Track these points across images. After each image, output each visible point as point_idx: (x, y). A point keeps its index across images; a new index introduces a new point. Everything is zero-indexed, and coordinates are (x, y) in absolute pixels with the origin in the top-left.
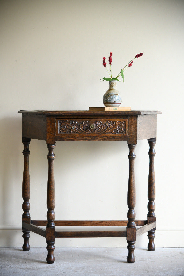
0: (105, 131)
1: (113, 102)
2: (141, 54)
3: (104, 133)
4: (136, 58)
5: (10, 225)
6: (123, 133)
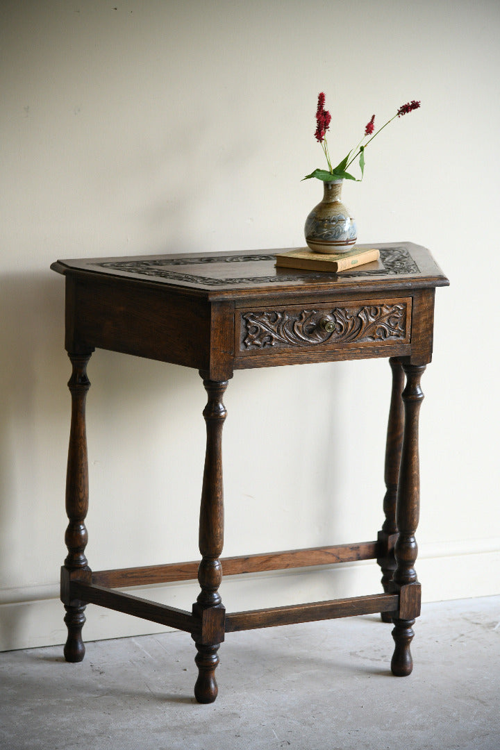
0: (356, 333)
1: (344, 241)
2: (415, 105)
3: (353, 341)
4: (398, 114)
5: (8, 589)
6: (398, 336)
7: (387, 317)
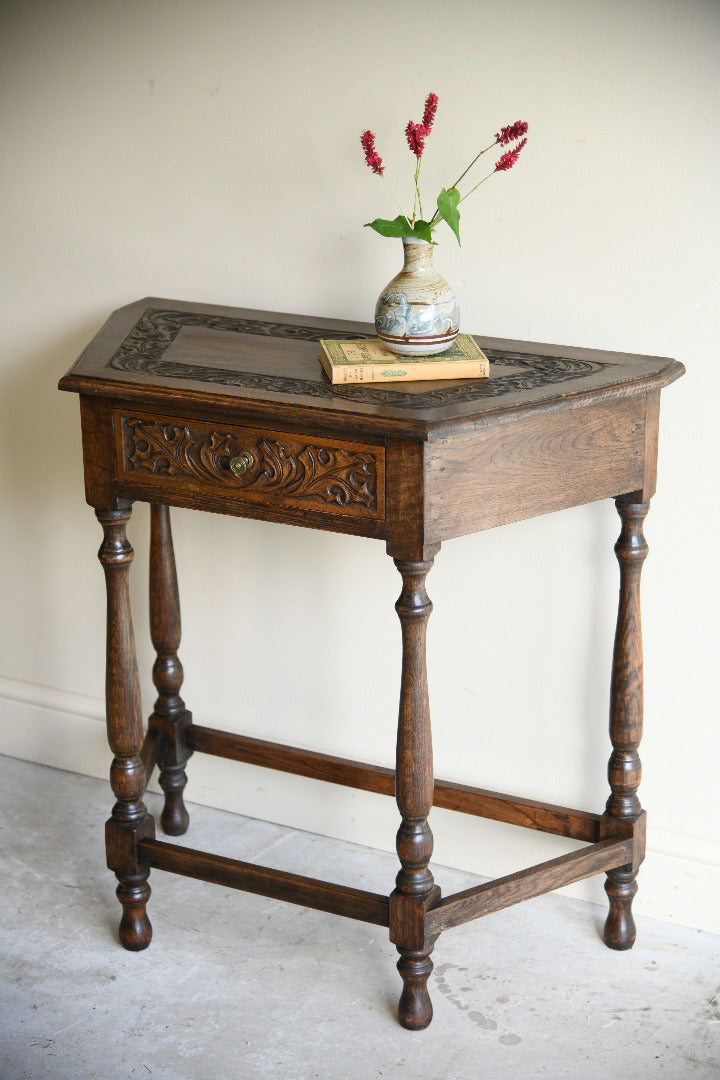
0: (295, 485)
1: (398, 337)
3: (291, 495)
6: (365, 506)
7: (346, 471)
